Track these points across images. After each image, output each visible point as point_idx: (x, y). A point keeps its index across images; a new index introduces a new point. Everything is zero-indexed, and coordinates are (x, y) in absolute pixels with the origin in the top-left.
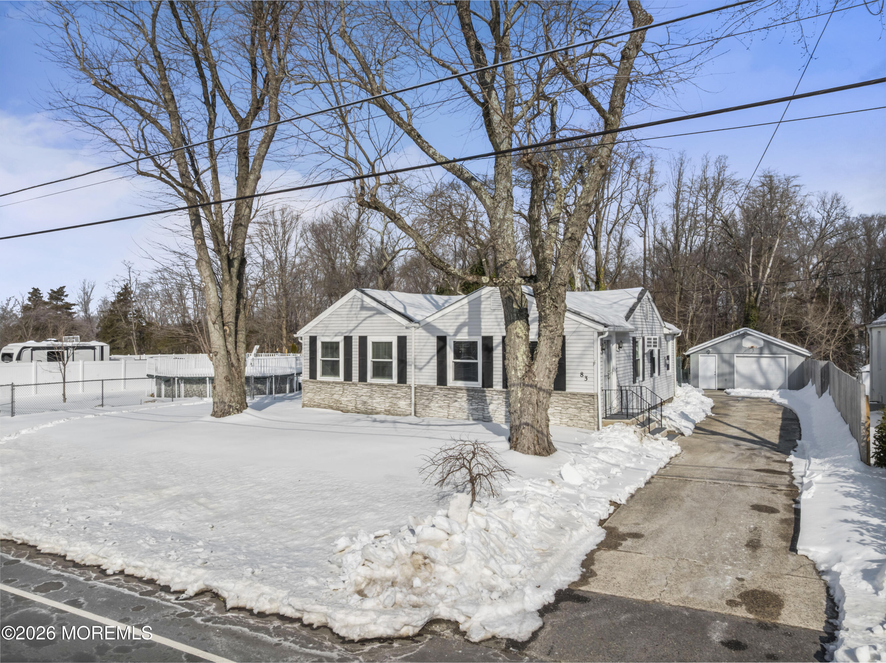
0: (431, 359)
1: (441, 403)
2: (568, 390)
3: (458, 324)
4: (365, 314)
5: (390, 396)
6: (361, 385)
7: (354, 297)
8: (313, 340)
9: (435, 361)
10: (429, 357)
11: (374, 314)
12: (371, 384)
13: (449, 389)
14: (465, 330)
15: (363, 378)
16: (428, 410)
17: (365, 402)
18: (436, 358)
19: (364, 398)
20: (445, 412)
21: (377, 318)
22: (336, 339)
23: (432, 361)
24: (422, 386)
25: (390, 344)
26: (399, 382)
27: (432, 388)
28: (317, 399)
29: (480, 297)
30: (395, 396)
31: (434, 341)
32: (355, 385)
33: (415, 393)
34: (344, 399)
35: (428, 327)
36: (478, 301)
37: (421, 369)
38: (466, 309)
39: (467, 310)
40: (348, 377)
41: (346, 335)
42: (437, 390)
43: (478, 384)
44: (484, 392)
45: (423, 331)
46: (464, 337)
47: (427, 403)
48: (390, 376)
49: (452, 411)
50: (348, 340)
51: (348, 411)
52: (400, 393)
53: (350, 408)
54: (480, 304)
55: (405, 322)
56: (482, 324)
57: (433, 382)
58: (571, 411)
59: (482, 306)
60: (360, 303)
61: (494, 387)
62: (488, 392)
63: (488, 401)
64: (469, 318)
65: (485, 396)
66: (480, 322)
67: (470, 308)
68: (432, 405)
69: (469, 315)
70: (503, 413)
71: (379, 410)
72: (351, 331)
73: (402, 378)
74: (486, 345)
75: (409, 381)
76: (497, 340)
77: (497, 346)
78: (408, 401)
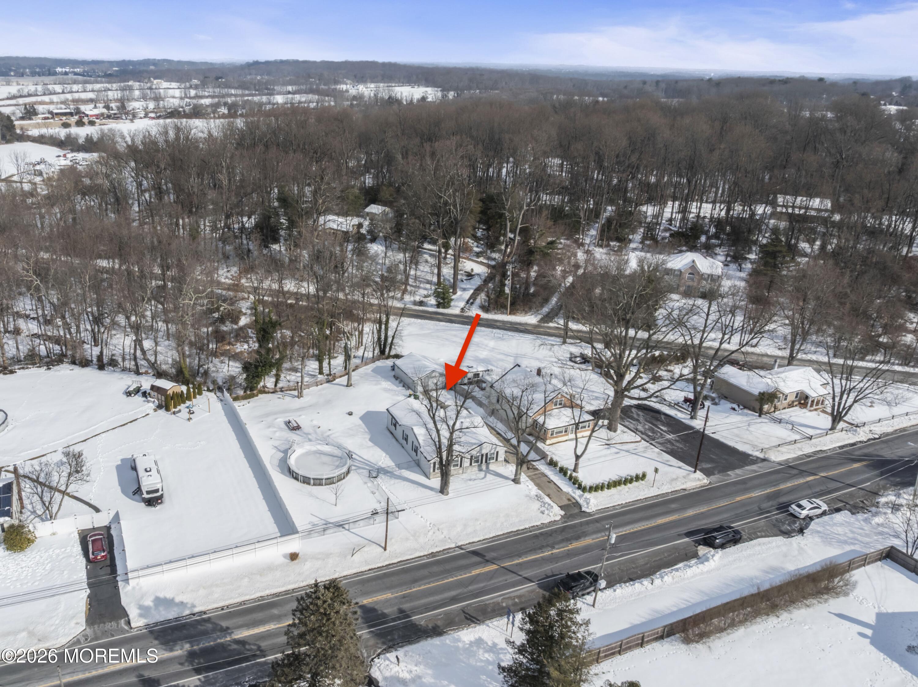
14: (478, 453)
27: (469, 467)
38: (478, 449)
46: (477, 455)
57: (469, 465)
73: (461, 466)
74: (482, 455)
75: (463, 466)
76: (485, 454)
77: (485, 456)
78: (462, 470)
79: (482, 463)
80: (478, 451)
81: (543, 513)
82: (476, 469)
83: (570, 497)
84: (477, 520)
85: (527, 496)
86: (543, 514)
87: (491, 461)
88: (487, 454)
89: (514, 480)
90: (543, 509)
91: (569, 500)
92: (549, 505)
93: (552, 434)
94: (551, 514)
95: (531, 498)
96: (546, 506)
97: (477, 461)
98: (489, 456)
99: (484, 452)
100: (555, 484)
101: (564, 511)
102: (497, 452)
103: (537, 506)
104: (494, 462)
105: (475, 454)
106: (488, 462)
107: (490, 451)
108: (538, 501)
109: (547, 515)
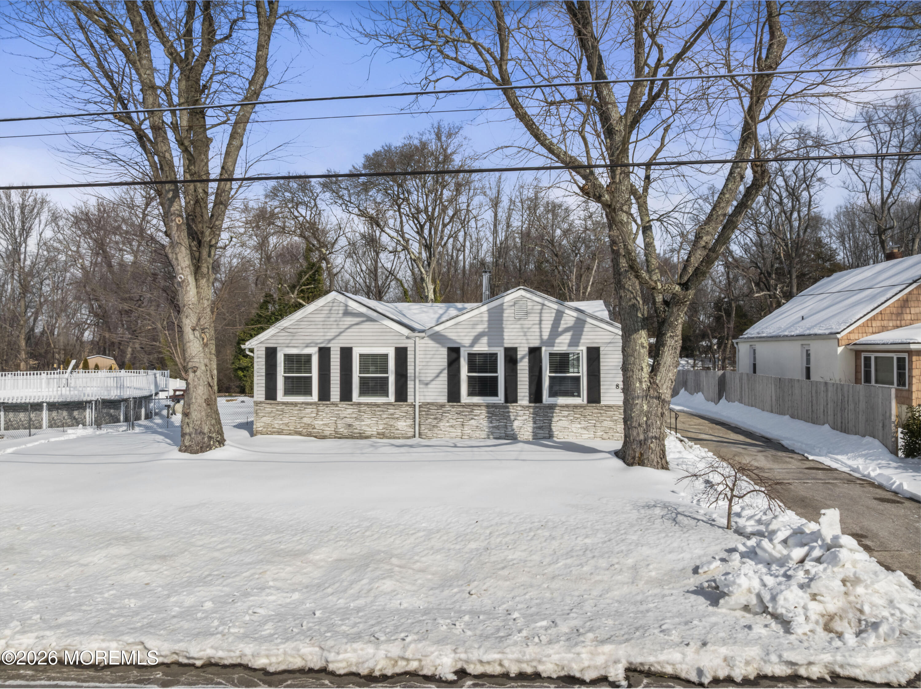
0: (440, 373)
1: (452, 422)
2: (603, 403)
3: (475, 334)
4: (351, 320)
5: (385, 416)
6: (344, 405)
7: (334, 301)
8: (271, 353)
9: (444, 376)
10: (438, 371)
11: (363, 321)
12: (359, 404)
13: (463, 406)
14: (485, 340)
15: (346, 395)
16: (436, 430)
17: (350, 425)
18: (446, 371)
19: (349, 421)
20: (459, 432)
21: (368, 326)
22: (307, 351)
23: (442, 375)
24: (428, 404)
25: (386, 356)
26: (397, 400)
27: (442, 406)
28: (277, 424)
29: (502, 304)
30: (392, 417)
31: (444, 352)
32: (335, 404)
33: (420, 411)
34: (318, 423)
35: (437, 337)
36: (500, 310)
37: (427, 384)
38: (486, 317)
39: (486, 319)
40: (324, 395)
41: (322, 345)
42: (448, 408)
43: (500, 399)
44: (507, 407)
45: (430, 342)
46: (482, 347)
47: (434, 422)
48: (385, 393)
49: (467, 430)
50: (324, 353)
51: (324, 437)
52: (398, 413)
53: (327, 433)
54: (502, 313)
55: (405, 331)
56: (505, 334)
57: (443, 399)
58: (606, 424)
59: (505, 315)
60: (343, 308)
61: (520, 402)
62: (512, 408)
63: (512, 418)
64: (489, 328)
65: (509, 412)
66: (503, 332)
67: (489, 317)
68: (441, 424)
69: (489, 324)
70: (530, 429)
71: (368, 433)
72: (330, 341)
73: (401, 394)
74: (512, 356)
75: (410, 399)
76: (523, 352)
77: (523, 358)
78: (410, 422)
79: (511, 396)
80: (483, 327)
82: (481, 419)
85: (658, 505)
87: (564, 400)
88: (534, 353)
89: (622, 451)
97: (486, 386)
98: (547, 372)
99: (518, 338)
102: (594, 357)
103: (698, 552)
104: (581, 406)
105: (467, 341)
106: (546, 398)
107: (551, 342)
108: (730, 532)
109: (746, 608)
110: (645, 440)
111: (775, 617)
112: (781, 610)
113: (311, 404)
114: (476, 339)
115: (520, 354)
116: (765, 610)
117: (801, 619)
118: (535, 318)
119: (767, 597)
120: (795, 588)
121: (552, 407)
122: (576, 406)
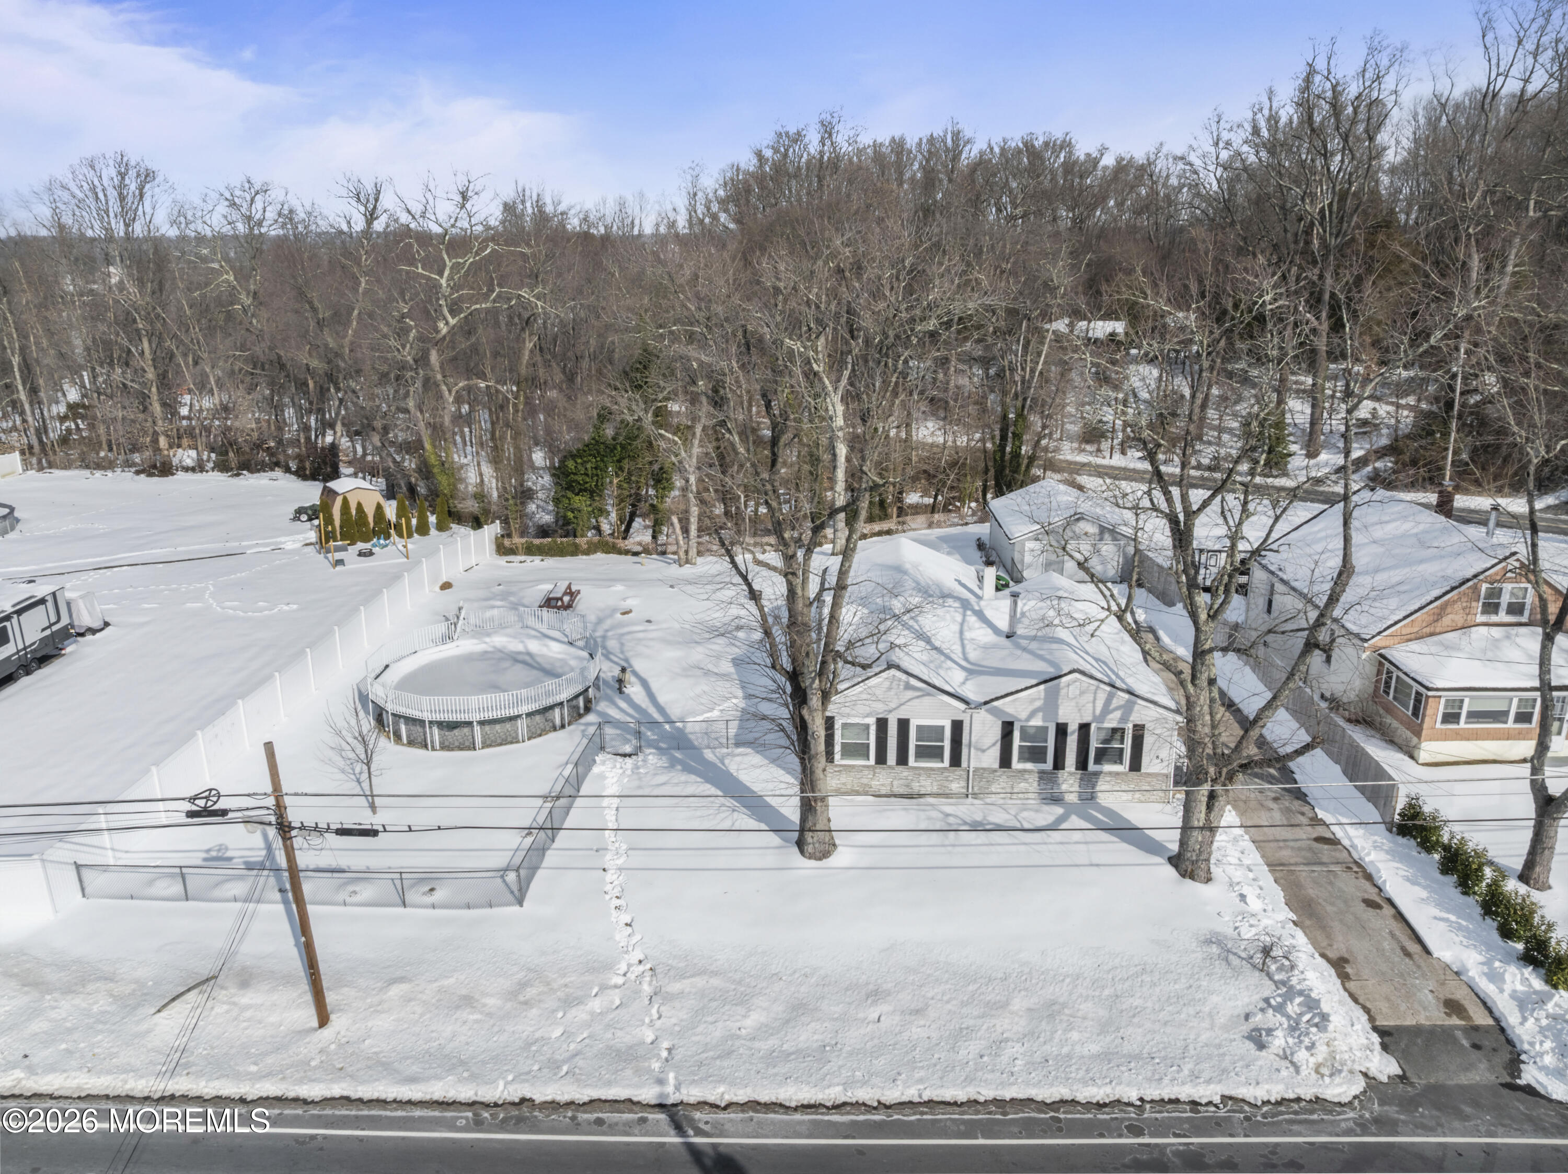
0: (994, 743)
1: (1003, 785)
3: (1031, 710)
4: (910, 694)
5: (940, 779)
6: (901, 768)
7: (894, 676)
8: (830, 721)
9: (997, 747)
10: (991, 740)
11: (921, 697)
12: (915, 768)
13: (1014, 772)
14: (1040, 714)
15: (902, 759)
16: (987, 791)
17: (906, 786)
18: (999, 742)
19: (905, 782)
20: (1008, 793)
21: (923, 700)
22: (864, 721)
23: (995, 746)
24: (982, 769)
25: (943, 727)
26: (951, 765)
27: (995, 771)
28: (834, 783)
29: (1060, 684)
30: (946, 779)
31: (998, 725)
32: (890, 767)
33: (973, 775)
34: (874, 783)
35: (994, 712)
36: (1057, 688)
37: (982, 752)
38: (1042, 695)
40: (881, 759)
41: (880, 716)
42: (999, 773)
43: (1049, 766)
44: (1056, 773)
45: (987, 715)
46: (1037, 722)
47: (987, 785)
48: (941, 759)
49: (1016, 791)
50: (882, 723)
51: (881, 796)
52: (952, 776)
53: (883, 793)
54: (1059, 691)
55: (962, 706)
56: (1059, 711)
57: (996, 765)
58: (1144, 788)
59: (1061, 693)
61: (1067, 769)
62: (1060, 774)
63: (1060, 783)
64: (1045, 705)
65: (1057, 778)
66: (1057, 708)
67: (1046, 694)
68: (993, 786)
69: (1045, 701)
70: (1076, 793)
71: (923, 793)
72: (888, 713)
73: (956, 761)
74: (1062, 730)
75: (964, 764)
76: (1073, 728)
77: (1073, 732)
78: (963, 784)
79: (1059, 764)
80: (1038, 704)
81: (1258, 1039)
82: (1031, 785)
83: (1462, 995)
84: (875, 995)
85: (1213, 939)
86: (1261, 1046)
87: (1107, 767)
88: (1084, 728)
89: (1175, 861)
90: (1271, 1019)
91: (1453, 1007)
92: (1311, 1004)
93: (1451, 717)
94: (1302, 1056)
95: (1227, 954)
96: (1293, 1008)
97: (1036, 754)
98: (1094, 744)
99: (1071, 715)
100: (1400, 916)
101: (1403, 1057)
102: (1139, 733)
103: (1246, 1000)
104: (1122, 773)
105: (1023, 715)
106: (1092, 767)
107: (1101, 718)
108: (1264, 974)
109: (1277, 1055)
110: (1197, 861)
111: (1292, 1062)
112: (1295, 1060)
113: (868, 767)
114: (1032, 714)
115: (1070, 729)
116: (1286, 1058)
117: (1304, 1067)
118: (1090, 697)
119: (1288, 1052)
120: (1303, 1050)
121: (1097, 774)
122: (1117, 774)
